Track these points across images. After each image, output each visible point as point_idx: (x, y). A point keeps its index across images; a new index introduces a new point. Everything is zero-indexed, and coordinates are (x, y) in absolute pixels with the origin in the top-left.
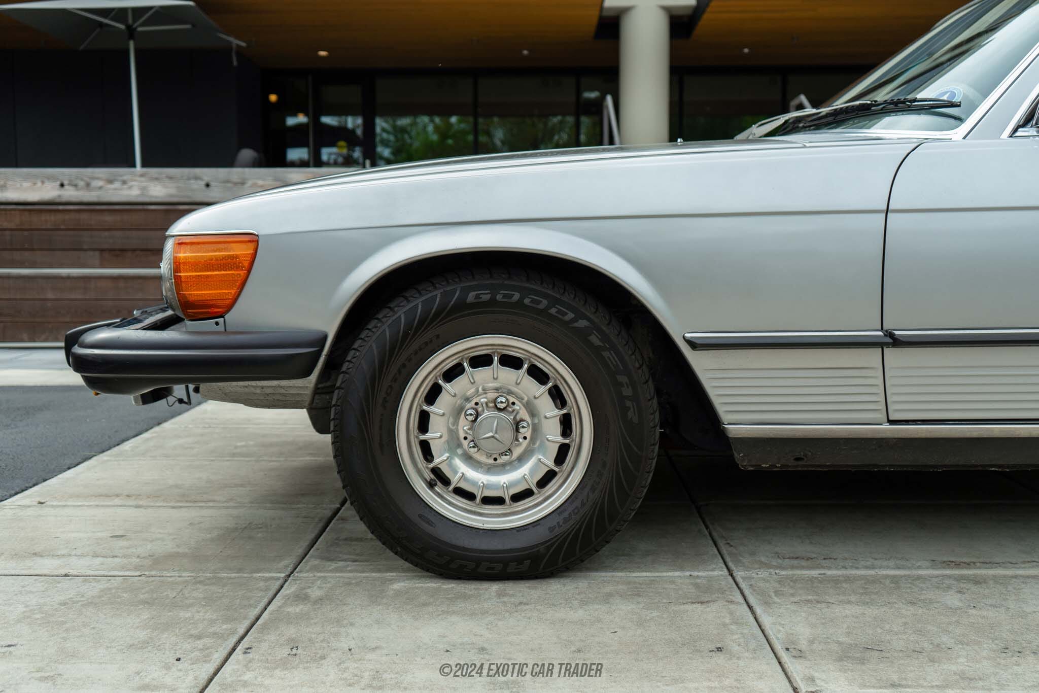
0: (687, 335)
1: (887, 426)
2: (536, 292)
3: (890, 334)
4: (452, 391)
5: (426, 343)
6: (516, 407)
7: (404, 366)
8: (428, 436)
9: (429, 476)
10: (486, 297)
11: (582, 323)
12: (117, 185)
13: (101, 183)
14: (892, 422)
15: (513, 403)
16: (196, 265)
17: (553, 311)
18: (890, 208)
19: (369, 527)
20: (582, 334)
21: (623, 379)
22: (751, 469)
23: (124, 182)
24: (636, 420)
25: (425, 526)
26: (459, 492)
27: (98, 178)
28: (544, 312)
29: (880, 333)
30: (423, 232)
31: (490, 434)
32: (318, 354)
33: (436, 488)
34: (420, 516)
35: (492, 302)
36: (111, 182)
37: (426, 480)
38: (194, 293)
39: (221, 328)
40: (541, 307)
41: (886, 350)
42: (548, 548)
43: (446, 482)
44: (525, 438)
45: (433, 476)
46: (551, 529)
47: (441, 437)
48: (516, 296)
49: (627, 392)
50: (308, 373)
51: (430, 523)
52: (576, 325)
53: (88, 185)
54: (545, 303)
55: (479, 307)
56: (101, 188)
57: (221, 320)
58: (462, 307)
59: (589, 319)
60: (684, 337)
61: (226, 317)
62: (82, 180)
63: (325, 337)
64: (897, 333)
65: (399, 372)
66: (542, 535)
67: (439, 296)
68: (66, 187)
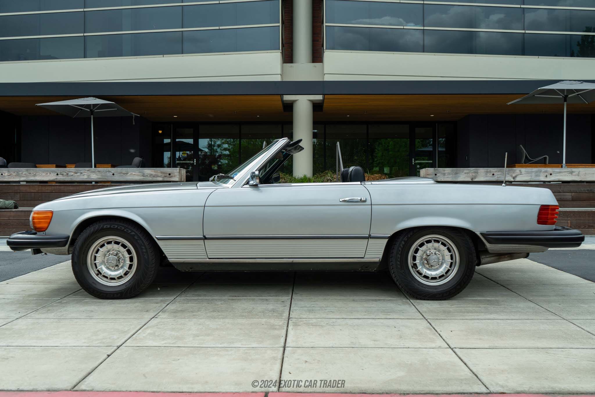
0: (156, 236)
1: (208, 260)
2: (121, 225)
3: (204, 236)
4: (102, 250)
5: (94, 238)
6: (120, 255)
7: (88, 244)
8: (96, 262)
9: (97, 272)
10: (109, 227)
11: (133, 233)
12: (78, 174)
13: (72, 174)
14: (209, 259)
15: (119, 254)
16: (39, 218)
17: (125, 230)
18: (205, 205)
19: (80, 285)
20: (133, 236)
21: (143, 247)
22: (183, 271)
23: (81, 173)
24: (146, 258)
25: (94, 285)
26: (104, 276)
27: (71, 172)
28: (123, 230)
29: (202, 236)
30: (95, 210)
31: (110, 261)
32: (67, 241)
33: (99, 276)
34: (93, 282)
35: (110, 228)
36: (76, 173)
37: (96, 273)
38: (38, 226)
39: (44, 234)
40: (122, 229)
41: (205, 241)
42: (125, 291)
43: (101, 274)
44: (122, 263)
45: (98, 272)
46: (126, 286)
47: (99, 262)
48: (116, 226)
49: (145, 250)
50: (65, 246)
51: (95, 284)
52: (131, 234)
53: (67, 174)
54: (123, 228)
55: (107, 229)
56: (72, 175)
57: (44, 232)
58: (103, 230)
59: (135, 232)
60: (155, 237)
61: (46, 231)
62: (65, 172)
63: (69, 237)
64: (206, 236)
65: (87, 245)
66: (124, 287)
67: (97, 227)
68: (59, 175)
